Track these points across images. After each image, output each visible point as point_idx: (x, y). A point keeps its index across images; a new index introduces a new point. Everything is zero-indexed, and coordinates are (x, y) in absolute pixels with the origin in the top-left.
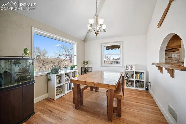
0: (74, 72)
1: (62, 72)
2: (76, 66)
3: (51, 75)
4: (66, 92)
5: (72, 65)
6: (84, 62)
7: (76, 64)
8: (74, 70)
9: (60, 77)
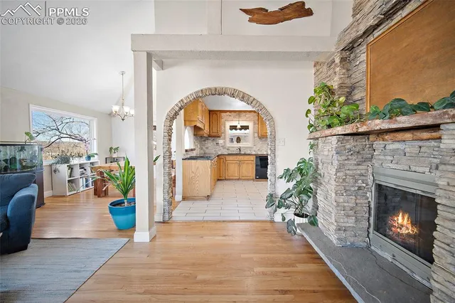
0: (92, 163)
1: (75, 161)
2: (97, 154)
3: (58, 165)
4: (82, 189)
5: (89, 153)
6: (111, 149)
7: (95, 152)
8: (92, 160)
9: (71, 168)
